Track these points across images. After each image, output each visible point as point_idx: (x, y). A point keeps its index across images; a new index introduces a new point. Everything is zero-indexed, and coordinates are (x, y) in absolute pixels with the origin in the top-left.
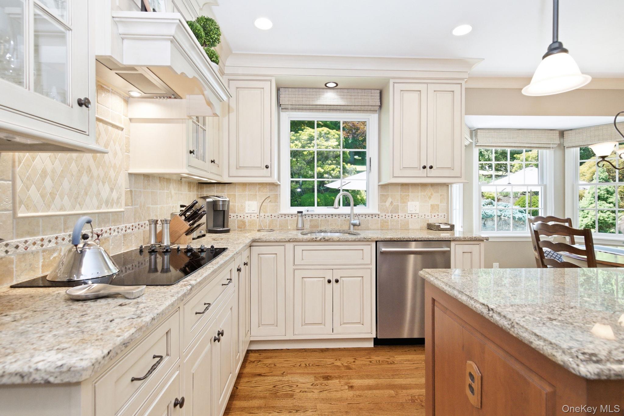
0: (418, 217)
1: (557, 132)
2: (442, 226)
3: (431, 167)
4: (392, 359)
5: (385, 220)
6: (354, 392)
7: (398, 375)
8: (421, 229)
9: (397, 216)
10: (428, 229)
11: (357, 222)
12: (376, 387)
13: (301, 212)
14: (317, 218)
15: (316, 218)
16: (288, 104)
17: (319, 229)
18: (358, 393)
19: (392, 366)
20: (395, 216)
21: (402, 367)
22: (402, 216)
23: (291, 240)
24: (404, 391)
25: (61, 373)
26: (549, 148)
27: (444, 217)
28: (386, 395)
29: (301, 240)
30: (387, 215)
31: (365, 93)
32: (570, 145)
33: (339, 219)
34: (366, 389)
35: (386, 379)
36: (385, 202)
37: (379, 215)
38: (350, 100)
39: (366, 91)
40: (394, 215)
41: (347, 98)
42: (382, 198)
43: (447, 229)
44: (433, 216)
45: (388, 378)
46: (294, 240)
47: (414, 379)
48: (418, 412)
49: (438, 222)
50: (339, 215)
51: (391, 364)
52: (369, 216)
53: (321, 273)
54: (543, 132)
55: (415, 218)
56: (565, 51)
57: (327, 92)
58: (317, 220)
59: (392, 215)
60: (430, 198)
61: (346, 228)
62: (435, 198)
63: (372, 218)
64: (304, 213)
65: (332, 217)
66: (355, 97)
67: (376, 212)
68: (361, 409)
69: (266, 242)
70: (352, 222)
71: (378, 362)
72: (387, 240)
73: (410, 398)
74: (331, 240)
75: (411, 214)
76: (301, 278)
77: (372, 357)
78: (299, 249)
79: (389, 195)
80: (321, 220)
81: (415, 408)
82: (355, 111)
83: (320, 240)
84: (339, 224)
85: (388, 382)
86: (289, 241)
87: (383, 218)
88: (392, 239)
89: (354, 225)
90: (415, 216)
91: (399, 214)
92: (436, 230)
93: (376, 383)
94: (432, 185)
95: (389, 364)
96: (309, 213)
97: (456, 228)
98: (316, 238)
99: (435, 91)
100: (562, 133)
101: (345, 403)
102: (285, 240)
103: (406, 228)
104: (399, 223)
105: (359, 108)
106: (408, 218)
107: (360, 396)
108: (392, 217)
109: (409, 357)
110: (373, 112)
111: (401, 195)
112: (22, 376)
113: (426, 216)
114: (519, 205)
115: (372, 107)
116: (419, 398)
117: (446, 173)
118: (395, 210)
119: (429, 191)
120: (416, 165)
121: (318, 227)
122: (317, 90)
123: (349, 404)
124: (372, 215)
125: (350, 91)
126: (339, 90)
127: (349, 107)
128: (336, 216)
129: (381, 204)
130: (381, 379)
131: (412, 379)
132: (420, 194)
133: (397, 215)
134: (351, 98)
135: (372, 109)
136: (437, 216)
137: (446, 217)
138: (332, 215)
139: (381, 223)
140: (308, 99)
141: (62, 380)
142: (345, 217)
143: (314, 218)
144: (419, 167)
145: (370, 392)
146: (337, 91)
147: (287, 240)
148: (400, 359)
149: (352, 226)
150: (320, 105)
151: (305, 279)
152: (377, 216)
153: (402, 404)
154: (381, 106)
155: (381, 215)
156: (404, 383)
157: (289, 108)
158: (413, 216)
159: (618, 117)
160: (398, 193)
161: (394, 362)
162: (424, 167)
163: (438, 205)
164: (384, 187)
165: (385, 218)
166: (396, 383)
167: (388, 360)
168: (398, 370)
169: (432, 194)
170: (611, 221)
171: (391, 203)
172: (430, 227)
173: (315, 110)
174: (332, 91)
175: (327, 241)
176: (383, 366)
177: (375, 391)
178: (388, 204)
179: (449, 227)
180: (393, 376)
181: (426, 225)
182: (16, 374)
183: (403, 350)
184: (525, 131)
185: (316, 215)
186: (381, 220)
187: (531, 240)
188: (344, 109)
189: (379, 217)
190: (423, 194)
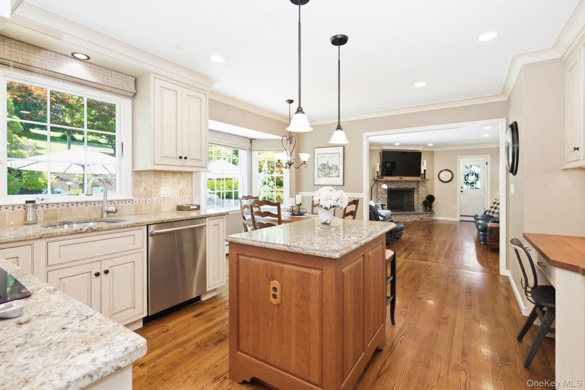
0: (169, 201)
1: (249, 140)
2: (192, 207)
3: (186, 158)
4: (165, 328)
5: (139, 205)
6: (148, 367)
7: (177, 336)
8: (172, 211)
9: (151, 201)
10: (177, 210)
11: (112, 208)
12: (165, 353)
13: (33, 202)
14: (55, 207)
15: (53, 208)
16: (9, 59)
17: (60, 220)
18: (151, 365)
19: (168, 332)
20: (149, 201)
21: (177, 329)
22: (155, 201)
23: (44, 236)
24: (189, 344)
25: (130, 354)
26: (245, 149)
27: (190, 200)
28: (176, 354)
29: (60, 234)
30: (141, 200)
31: (119, 76)
32: (255, 149)
33: (87, 207)
34: (157, 359)
35: (169, 343)
36: (139, 187)
37: (133, 201)
38: (102, 79)
39: (120, 74)
40: (148, 199)
41: (98, 76)
42: (136, 184)
43: (195, 209)
44: (181, 199)
45: (170, 343)
46: (49, 235)
47: (191, 333)
48: (206, 351)
49: (185, 204)
50: (86, 202)
51: (167, 331)
52: (122, 202)
53: (87, 268)
54: (242, 138)
55: (167, 201)
56: (303, 113)
57: (72, 61)
58: (55, 210)
59: (146, 200)
60: (179, 183)
61: (97, 216)
62: (183, 183)
63: (126, 203)
64: (37, 202)
65: (77, 206)
66: (108, 77)
67: (130, 197)
68: (162, 374)
69: (5, 243)
70: (106, 208)
71: (154, 335)
72: (158, 222)
73: (195, 346)
74: (100, 229)
75: (163, 198)
76: (59, 279)
77: (146, 335)
78: (54, 246)
79: (142, 180)
80: (61, 210)
81: (202, 350)
82: (107, 92)
83: (86, 231)
84: (87, 212)
85: (172, 345)
86: (41, 238)
87: (137, 203)
88: (163, 221)
89: (108, 212)
90: (167, 200)
91: (152, 199)
92: (187, 211)
93: (163, 350)
94: (181, 173)
95: (165, 332)
96: (43, 202)
97: (202, 207)
98: (81, 229)
99: (188, 95)
100: (251, 140)
101: (144, 379)
102: (34, 238)
103: (158, 211)
104: (152, 207)
105: (112, 90)
106: (160, 201)
107: (155, 366)
108: (146, 202)
109: (179, 320)
110: (127, 97)
111: (154, 181)
112: (91, 376)
113: (176, 199)
114: (209, 188)
115: (127, 93)
116: (201, 342)
117: (196, 163)
118: (149, 194)
119: (178, 178)
120: (174, 155)
121: (57, 219)
122: (58, 55)
123: (148, 377)
124: (126, 201)
125: (102, 69)
126: (88, 65)
127: (101, 86)
128: (82, 204)
129: (136, 189)
130: (165, 346)
131: (190, 333)
132: (170, 180)
133: (150, 199)
134: (103, 77)
135: (126, 95)
136: (184, 199)
137: (191, 199)
138: (77, 203)
139: (134, 208)
140: (45, 62)
141: (131, 360)
142: (95, 205)
143: (50, 207)
144: (176, 157)
145: (162, 359)
146: (85, 64)
147: (37, 236)
148: (173, 324)
149: (105, 214)
150: (61, 74)
151: (64, 280)
152: (131, 202)
153: (192, 352)
154: (135, 95)
155: (135, 200)
156: (185, 338)
157: (11, 65)
158: (165, 200)
159: (283, 138)
160: (151, 179)
161: (168, 329)
162: (181, 158)
163: (184, 190)
164: (137, 173)
165: (139, 203)
166: (179, 342)
167: (162, 330)
168: (175, 333)
169: (180, 180)
170: (271, 197)
171: (145, 188)
172: (180, 208)
173: (52, 78)
174: (80, 62)
175: (95, 231)
176: (161, 336)
177: (165, 357)
178: (141, 189)
179: (196, 207)
180: (174, 339)
181: (175, 207)
182: (84, 377)
183: (170, 318)
184: (233, 136)
185: (53, 204)
186: (135, 205)
187: (241, 212)
188: (94, 86)
189: (133, 203)
190: (173, 180)
